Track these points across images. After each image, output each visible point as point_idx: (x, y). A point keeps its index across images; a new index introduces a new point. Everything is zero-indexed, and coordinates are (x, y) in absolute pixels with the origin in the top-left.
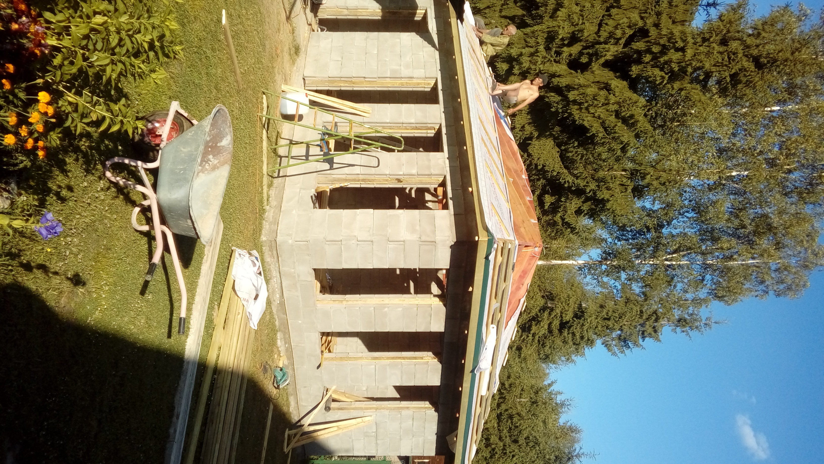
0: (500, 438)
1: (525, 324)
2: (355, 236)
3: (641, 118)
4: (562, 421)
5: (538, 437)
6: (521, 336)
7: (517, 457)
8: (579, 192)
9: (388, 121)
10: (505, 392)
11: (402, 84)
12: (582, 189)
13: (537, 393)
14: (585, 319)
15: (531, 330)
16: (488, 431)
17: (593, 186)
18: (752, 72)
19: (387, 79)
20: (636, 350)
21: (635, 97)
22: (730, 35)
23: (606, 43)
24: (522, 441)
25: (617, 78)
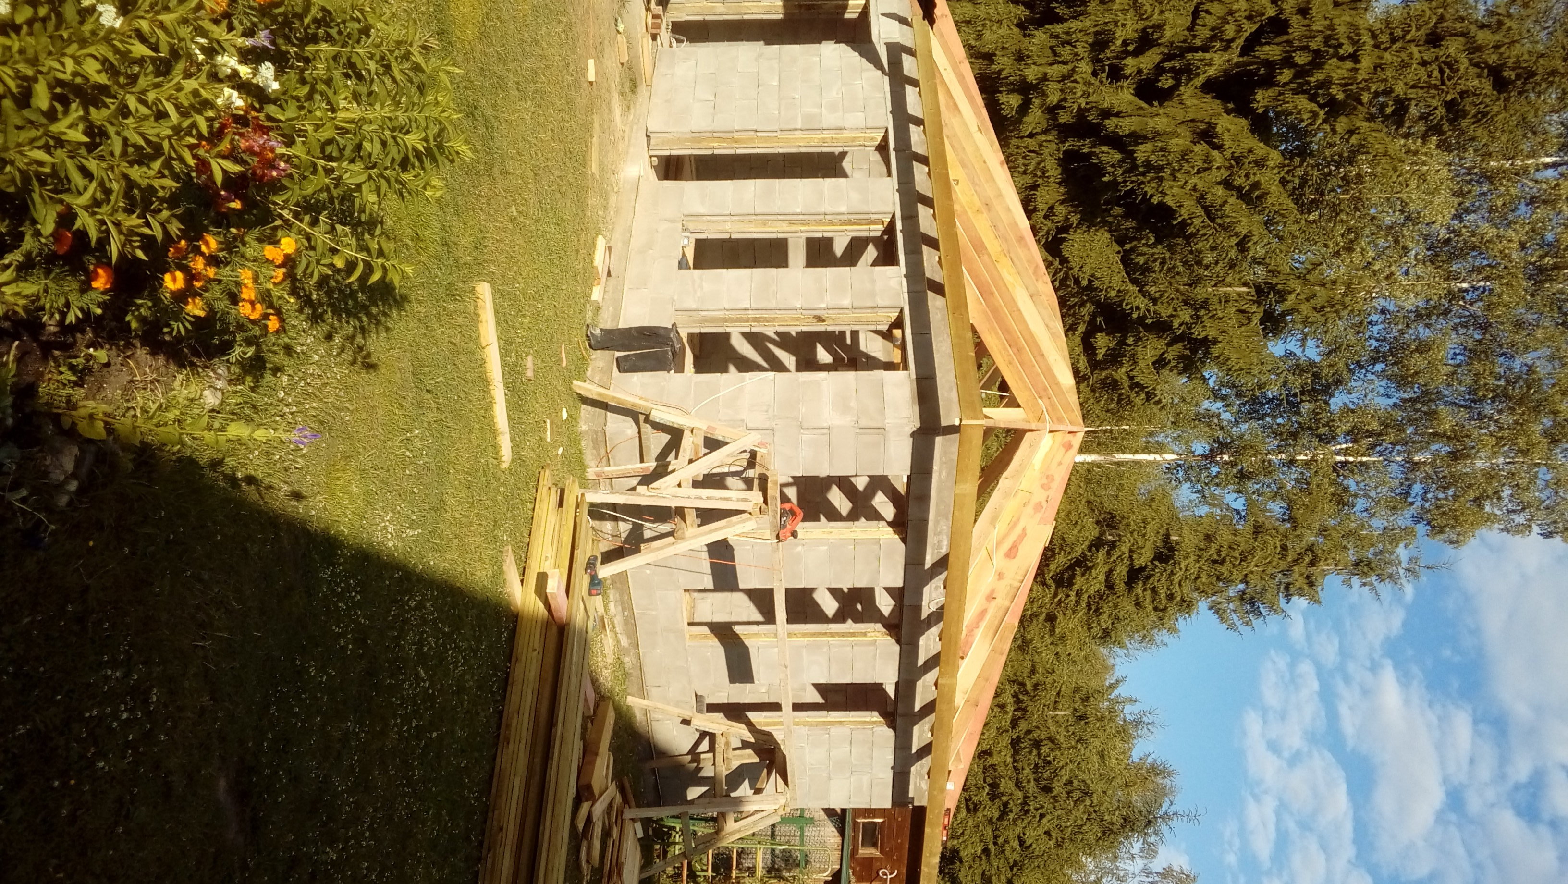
0: (1018, 785)
1: (1062, 573)
2: (743, 421)
3: (1275, 188)
4: (1136, 755)
5: (1089, 782)
6: (1055, 595)
7: (1049, 817)
8: (1161, 327)
9: (798, 210)
10: (1025, 698)
11: (824, 140)
12: (1165, 321)
13: (1085, 700)
14: (1175, 563)
15: (1074, 584)
16: (995, 770)
17: (1185, 315)
18: (1486, 95)
19: (796, 132)
20: (1273, 620)
21: (1261, 149)
22: (1445, 24)
23: (1205, 49)
24: (1058, 788)
25: (1228, 114)
